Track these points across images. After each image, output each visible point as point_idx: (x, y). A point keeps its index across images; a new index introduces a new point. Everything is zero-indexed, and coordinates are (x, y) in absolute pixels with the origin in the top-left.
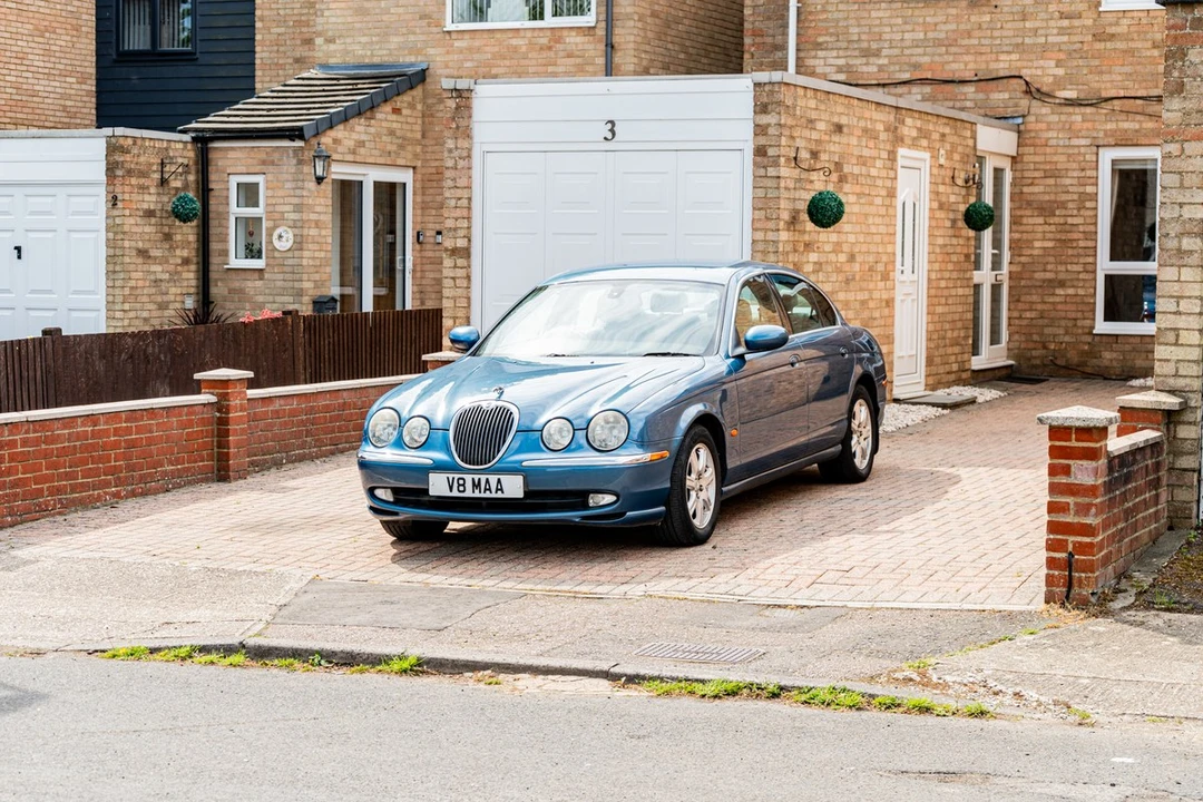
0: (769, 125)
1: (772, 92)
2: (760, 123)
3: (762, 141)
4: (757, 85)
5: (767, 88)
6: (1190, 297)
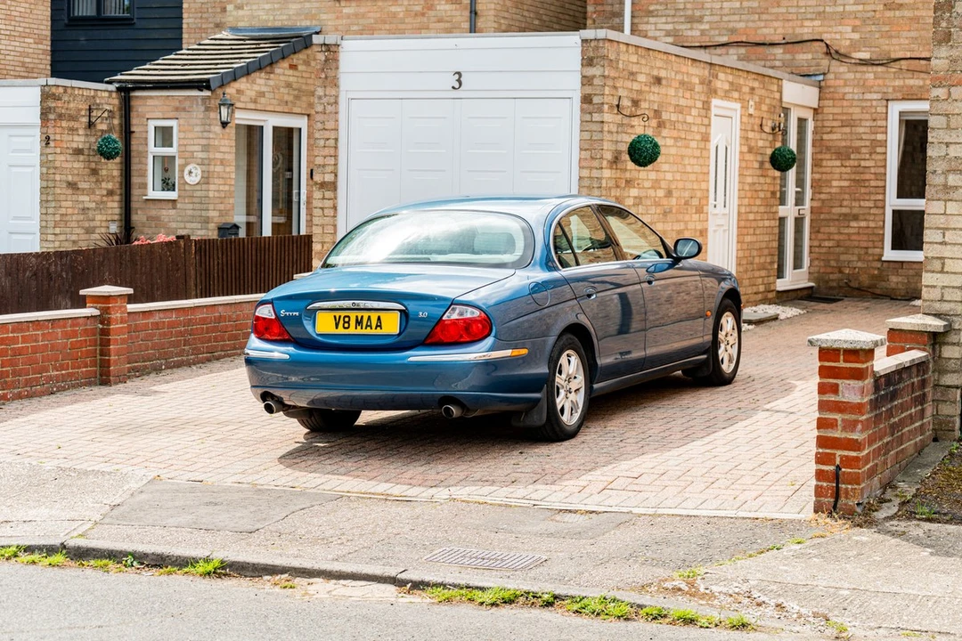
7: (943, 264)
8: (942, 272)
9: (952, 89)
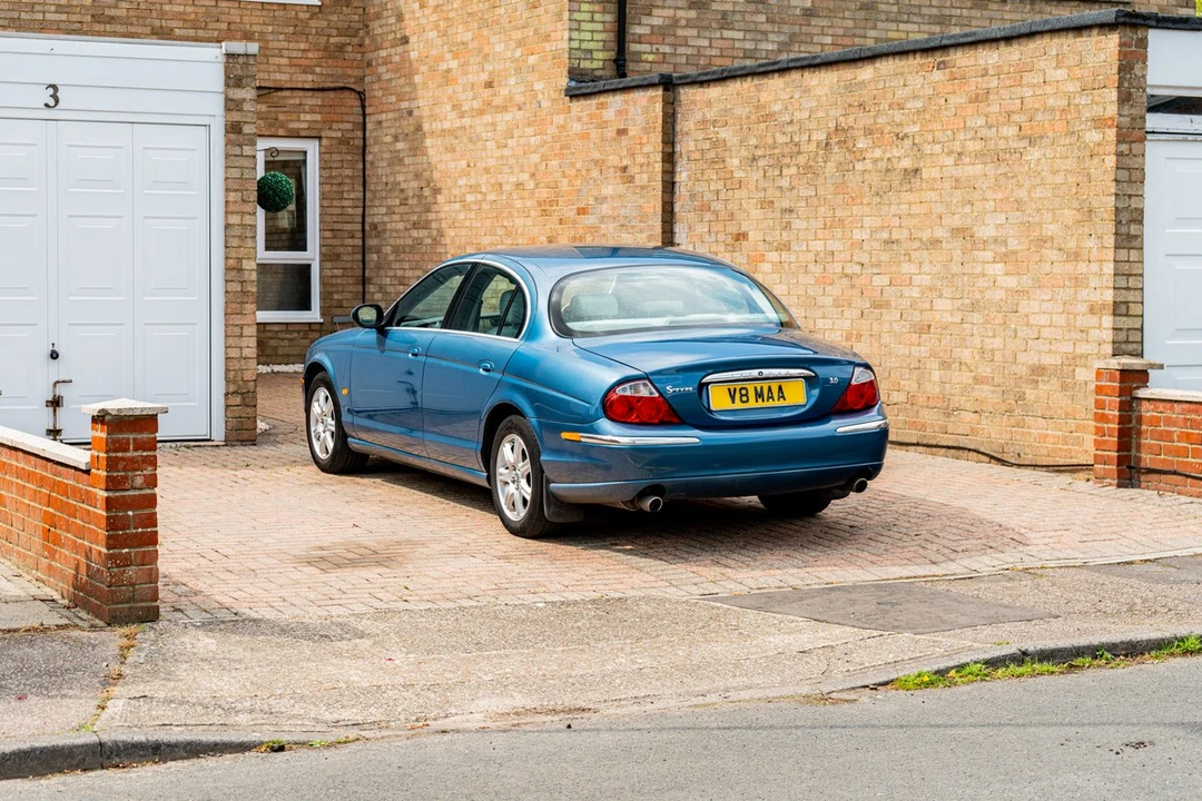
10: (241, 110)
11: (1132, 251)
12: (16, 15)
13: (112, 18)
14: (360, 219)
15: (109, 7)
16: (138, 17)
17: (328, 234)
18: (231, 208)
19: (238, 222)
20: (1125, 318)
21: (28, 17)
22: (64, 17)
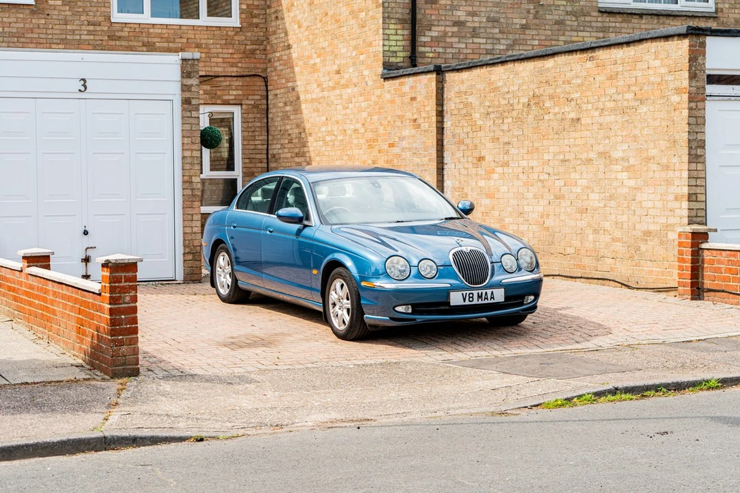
0: (192, 85)
1: (193, 65)
2: (186, 84)
3: (188, 95)
4: (183, 60)
5: (190, 62)
6: (701, 178)
7: (697, 197)
8: (696, 201)
9: (698, 103)
10: (190, 91)
11: (698, 164)
12: (64, 37)
13: (120, 37)
14: (265, 152)
15: (118, 31)
16: (135, 37)
17: (247, 161)
18: (186, 147)
19: (190, 155)
20: (695, 203)
21: (71, 38)
22: (92, 37)
